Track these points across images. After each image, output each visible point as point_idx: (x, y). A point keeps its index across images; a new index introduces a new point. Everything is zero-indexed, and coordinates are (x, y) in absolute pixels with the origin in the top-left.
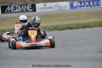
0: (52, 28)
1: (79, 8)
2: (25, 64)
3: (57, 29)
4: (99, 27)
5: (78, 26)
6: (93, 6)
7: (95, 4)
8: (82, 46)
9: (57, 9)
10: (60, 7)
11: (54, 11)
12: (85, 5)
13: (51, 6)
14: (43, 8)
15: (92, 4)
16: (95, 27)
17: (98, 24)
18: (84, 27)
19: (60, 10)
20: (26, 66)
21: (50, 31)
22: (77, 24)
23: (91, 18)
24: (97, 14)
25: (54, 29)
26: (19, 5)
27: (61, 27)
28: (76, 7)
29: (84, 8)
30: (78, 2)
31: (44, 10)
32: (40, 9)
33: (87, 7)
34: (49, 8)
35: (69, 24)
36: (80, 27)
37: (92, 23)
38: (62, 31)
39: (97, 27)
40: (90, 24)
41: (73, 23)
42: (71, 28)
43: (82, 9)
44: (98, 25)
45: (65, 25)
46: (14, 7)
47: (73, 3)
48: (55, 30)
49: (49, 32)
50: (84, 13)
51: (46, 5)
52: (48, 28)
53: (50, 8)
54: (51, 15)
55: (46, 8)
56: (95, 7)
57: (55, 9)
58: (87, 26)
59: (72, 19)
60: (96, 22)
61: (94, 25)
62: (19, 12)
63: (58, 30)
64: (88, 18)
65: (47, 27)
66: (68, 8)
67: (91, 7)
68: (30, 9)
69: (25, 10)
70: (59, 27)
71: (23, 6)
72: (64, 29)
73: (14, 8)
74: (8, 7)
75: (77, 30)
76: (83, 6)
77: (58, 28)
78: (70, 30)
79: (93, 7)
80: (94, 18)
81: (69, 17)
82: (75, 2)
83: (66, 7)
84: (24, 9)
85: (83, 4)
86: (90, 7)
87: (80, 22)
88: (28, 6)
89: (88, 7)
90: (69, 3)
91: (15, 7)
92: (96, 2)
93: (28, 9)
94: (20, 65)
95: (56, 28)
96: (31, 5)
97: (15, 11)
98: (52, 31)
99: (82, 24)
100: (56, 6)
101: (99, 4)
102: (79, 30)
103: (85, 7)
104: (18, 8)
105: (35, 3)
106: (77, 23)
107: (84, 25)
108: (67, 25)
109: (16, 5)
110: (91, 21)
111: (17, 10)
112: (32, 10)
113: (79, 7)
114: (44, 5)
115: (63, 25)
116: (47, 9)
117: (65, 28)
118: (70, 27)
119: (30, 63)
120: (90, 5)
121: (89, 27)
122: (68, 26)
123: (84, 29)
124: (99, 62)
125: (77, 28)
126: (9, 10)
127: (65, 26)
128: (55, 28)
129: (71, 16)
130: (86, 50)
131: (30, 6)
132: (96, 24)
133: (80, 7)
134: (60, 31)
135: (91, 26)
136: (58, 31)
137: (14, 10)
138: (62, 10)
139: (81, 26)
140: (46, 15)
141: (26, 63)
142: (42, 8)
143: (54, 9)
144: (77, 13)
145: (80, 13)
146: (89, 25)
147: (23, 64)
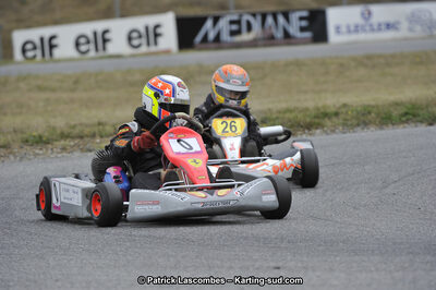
0: (395, 113)
2: (278, 268)
3: (414, 116)
11: (406, 39)
13: (391, 19)
14: (357, 29)
21: (386, 124)
25: (404, 119)
26: (254, 15)
31: (361, 36)
32: (344, 29)
34: (383, 27)
46: (232, 22)
48: (407, 122)
49: (381, 129)
51: (370, 14)
52: (378, 115)
53: (389, 26)
54: (393, 56)
55: (371, 25)
57: (411, 30)
62: (253, 44)
63: (421, 122)
65: (375, 110)
68: (302, 29)
69: (279, 34)
70: (427, 106)
71: (270, 20)
73: (234, 27)
74: (209, 23)
77: (421, 112)
84: (274, 31)
88: (294, 17)
91: (238, 22)
93: (294, 30)
94: (258, 269)
95: (410, 111)
96: (305, 14)
97: (238, 39)
98: (393, 125)
104: (249, 27)
105: (322, 7)
109: (241, 16)
111: (245, 37)
112: (308, 35)
114: (363, 14)
116: (373, 30)
119: (300, 265)
126: (211, 36)
128: (406, 114)
131: (301, 18)
134: (431, 124)
136: (423, 128)
137: (233, 33)
140: (369, 57)
141: (280, 264)
142: (352, 28)
143: (403, 32)
147: (268, 267)
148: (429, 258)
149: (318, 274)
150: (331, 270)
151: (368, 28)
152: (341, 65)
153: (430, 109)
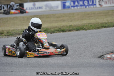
1: (72, 8)
2: (12, 71)
3: (47, 31)
4: (95, 29)
5: (71, 28)
6: (88, 5)
7: (91, 3)
8: (75, 51)
9: (48, 9)
10: (51, 7)
11: (44, 11)
12: (79, 5)
13: (41, 6)
14: (32, 9)
15: (86, 4)
16: (90, 29)
17: (93, 25)
18: (78, 30)
19: (51, 10)
20: (13, 73)
22: (71, 26)
23: (85, 19)
24: (93, 15)
26: (5, 5)
27: (53, 30)
28: (69, 7)
29: (77, 8)
30: (71, 1)
31: (33, 11)
32: (28, 9)
33: (81, 7)
34: (38, 8)
35: (62, 25)
36: (73, 29)
37: (87, 25)
38: (53, 34)
39: (92, 29)
40: (85, 26)
41: (66, 25)
42: (63, 31)
43: (76, 9)
44: (93, 27)
45: (56, 27)
47: (65, 3)
50: (78, 14)
51: (35, 4)
53: (40, 8)
54: (41, 16)
55: (35, 8)
56: (90, 6)
57: (46, 9)
58: (82, 28)
59: (64, 21)
60: (91, 23)
61: (89, 27)
63: (49, 33)
64: (82, 20)
66: (60, 8)
67: (86, 7)
70: (50, 29)
72: (56, 32)
75: (70, 33)
76: (77, 6)
77: (49, 30)
78: (62, 33)
79: (87, 7)
80: (89, 19)
81: (61, 18)
82: (68, 1)
83: (57, 7)
85: (76, 3)
86: (84, 7)
87: (74, 23)
89: (83, 7)
90: (61, 2)
91: (1, 7)
92: (91, 1)
94: (7, 72)
96: (18, 5)
97: (1, 11)
99: (75, 26)
100: (46, 6)
101: (94, 3)
102: (72, 32)
103: (79, 7)
104: (4, 8)
105: (23, 3)
106: (71, 24)
107: (78, 27)
108: (59, 27)
109: (1, 5)
110: (85, 23)
113: (72, 6)
114: (33, 5)
115: (55, 27)
116: (36, 9)
117: (56, 30)
118: (62, 29)
119: (18, 70)
120: (84, 5)
121: (84, 30)
122: (60, 29)
123: (78, 32)
124: (95, 68)
125: (70, 31)
127: (57, 29)
128: (45, 31)
129: (64, 17)
130: (80, 55)
132: (91, 26)
133: (74, 7)
134: (51, 33)
135: (86, 28)
138: (53, 10)
139: (75, 28)
140: (35, 16)
141: (13, 70)
142: (30, 8)
143: (44, 9)
144: (70, 14)
145: (73, 14)
146: (84, 28)
147: (9, 71)
148: (51, 68)
149: (23, 73)
150: (26, 72)
151: (34, 8)
152: (28, 18)
153: (51, 30)
